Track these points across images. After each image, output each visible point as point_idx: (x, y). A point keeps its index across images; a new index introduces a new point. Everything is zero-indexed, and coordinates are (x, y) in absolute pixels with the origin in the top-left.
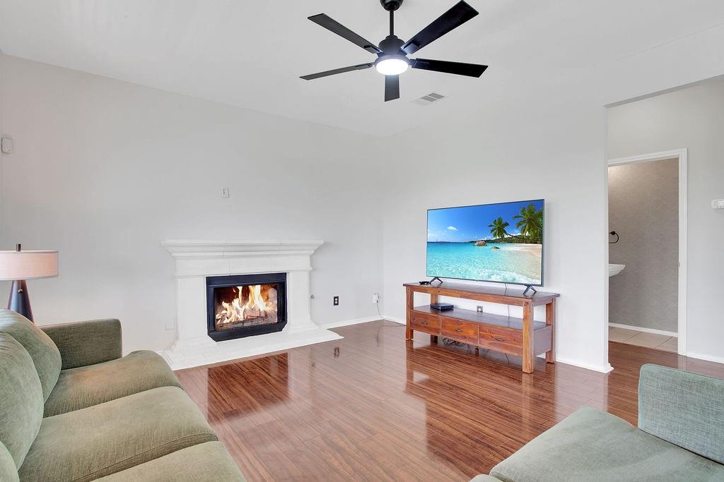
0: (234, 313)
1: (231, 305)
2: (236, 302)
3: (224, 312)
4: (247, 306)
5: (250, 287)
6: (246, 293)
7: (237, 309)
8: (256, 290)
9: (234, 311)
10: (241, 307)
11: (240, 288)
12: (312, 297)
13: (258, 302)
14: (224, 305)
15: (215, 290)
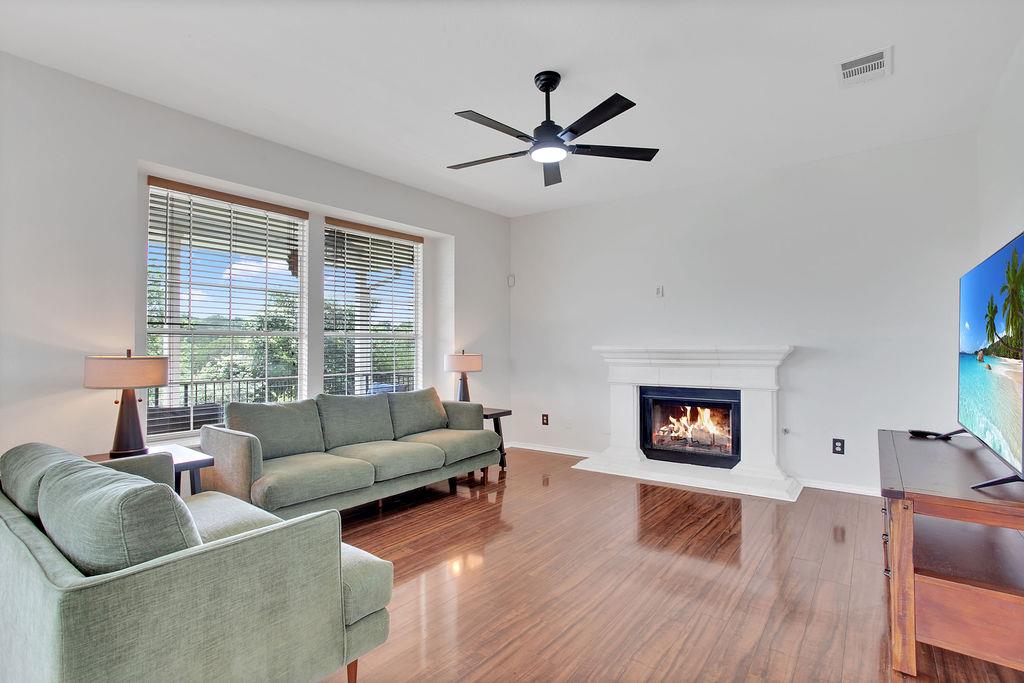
0: (682, 429)
1: (678, 421)
2: (684, 420)
3: (671, 426)
4: (696, 426)
5: (699, 408)
6: (694, 417)
7: (685, 427)
8: (705, 414)
9: (682, 427)
10: (690, 425)
11: (689, 408)
12: (786, 431)
13: (707, 424)
14: (671, 419)
15: (656, 402)
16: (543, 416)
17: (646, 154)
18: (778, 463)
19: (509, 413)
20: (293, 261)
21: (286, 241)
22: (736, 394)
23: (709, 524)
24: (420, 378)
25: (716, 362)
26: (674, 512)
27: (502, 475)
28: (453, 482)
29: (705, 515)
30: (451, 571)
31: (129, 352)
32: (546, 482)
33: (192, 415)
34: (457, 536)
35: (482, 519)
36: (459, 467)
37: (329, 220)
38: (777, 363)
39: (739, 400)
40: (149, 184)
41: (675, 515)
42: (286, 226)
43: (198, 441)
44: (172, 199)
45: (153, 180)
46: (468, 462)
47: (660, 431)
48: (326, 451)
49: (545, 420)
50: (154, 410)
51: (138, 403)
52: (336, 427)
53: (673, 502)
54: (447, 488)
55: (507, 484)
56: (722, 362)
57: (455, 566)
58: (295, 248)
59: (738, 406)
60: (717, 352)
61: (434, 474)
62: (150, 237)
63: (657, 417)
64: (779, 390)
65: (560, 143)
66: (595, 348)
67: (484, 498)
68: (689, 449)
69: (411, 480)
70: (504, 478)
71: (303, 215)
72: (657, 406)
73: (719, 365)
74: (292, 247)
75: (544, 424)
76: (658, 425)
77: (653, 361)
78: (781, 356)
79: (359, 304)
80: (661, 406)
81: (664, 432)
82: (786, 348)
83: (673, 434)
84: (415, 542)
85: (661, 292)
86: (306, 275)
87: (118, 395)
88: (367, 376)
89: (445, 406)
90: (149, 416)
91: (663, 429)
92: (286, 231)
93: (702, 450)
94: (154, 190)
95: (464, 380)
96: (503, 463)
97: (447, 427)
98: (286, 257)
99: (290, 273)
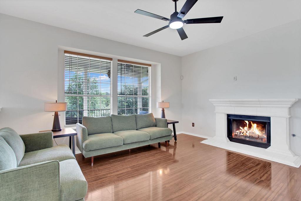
0: (245, 132)
1: (243, 128)
2: (246, 128)
3: (241, 130)
5: (252, 123)
6: (250, 126)
8: (254, 126)
9: (245, 131)
10: (248, 131)
11: (248, 123)
12: (294, 135)
13: (256, 131)
14: (241, 128)
15: (234, 120)
16: (193, 123)
17: (218, 20)
18: (290, 149)
19: (178, 122)
20: (109, 74)
21: (106, 68)
22: (269, 118)
23: (251, 173)
24: (151, 110)
25: (259, 105)
26: (236, 165)
27: (175, 143)
28: (160, 144)
29: (250, 169)
30: (159, 173)
31: (56, 101)
32: (193, 146)
33: (78, 120)
34: (148, 165)
35: (159, 160)
36: (155, 140)
37: (119, 60)
38: (289, 106)
39: (270, 121)
40: (64, 53)
41: (236, 167)
42: (106, 63)
43: (75, 128)
44: (72, 57)
45: (66, 52)
46: (159, 139)
47: (236, 132)
48: (113, 132)
49: (193, 125)
50: (67, 118)
51: (59, 116)
52: (116, 125)
53: (236, 160)
54: (157, 146)
55: (177, 146)
56: (261, 105)
57: (160, 172)
58: (110, 70)
59: (269, 124)
60: (259, 101)
61: (146, 142)
62: (65, 68)
63: (234, 126)
64: (290, 118)
65: (180, 19)
66: (210, 100)
67: (168, 151)
68: (247, 139)
69: (137, 144)
70: (176, 144)
71: (111, 59)
72: (235, 122)
73: (261, 107)
74: (108, 69)
75: (193, 126)
76: (235, 130)
77: (232, 105)
78: (291, 103)
79: (138, 87)
80: (236, 122)
81: (238, 133)
82: (294, 100)
83: (241, 134)
84: (133, 166)
85: (235, 79)
86: (112, 78)
87: (54, 114)
88: (141, 109)
89: (155, 119)
90: (66, 120)
91: (237, 131)
92: (106, 64)
93: (253, 140)
94: (66, 55)
95: (163, 111)
96: (176, 139)
97: (156, 126)
98: (107, 72)
99: (108, 77)
